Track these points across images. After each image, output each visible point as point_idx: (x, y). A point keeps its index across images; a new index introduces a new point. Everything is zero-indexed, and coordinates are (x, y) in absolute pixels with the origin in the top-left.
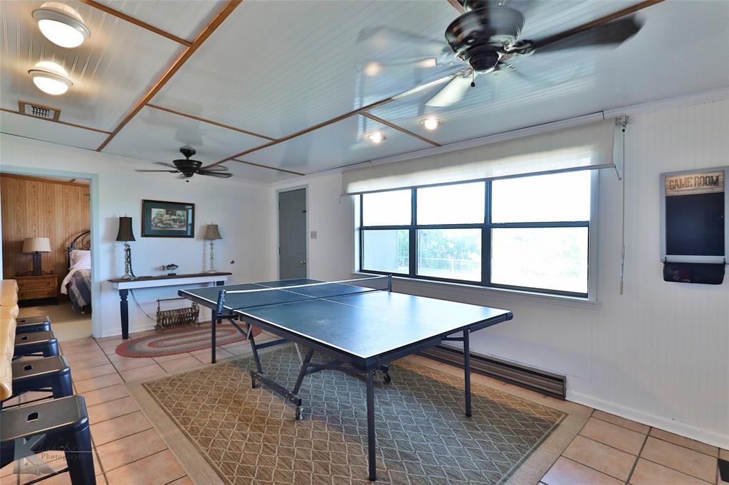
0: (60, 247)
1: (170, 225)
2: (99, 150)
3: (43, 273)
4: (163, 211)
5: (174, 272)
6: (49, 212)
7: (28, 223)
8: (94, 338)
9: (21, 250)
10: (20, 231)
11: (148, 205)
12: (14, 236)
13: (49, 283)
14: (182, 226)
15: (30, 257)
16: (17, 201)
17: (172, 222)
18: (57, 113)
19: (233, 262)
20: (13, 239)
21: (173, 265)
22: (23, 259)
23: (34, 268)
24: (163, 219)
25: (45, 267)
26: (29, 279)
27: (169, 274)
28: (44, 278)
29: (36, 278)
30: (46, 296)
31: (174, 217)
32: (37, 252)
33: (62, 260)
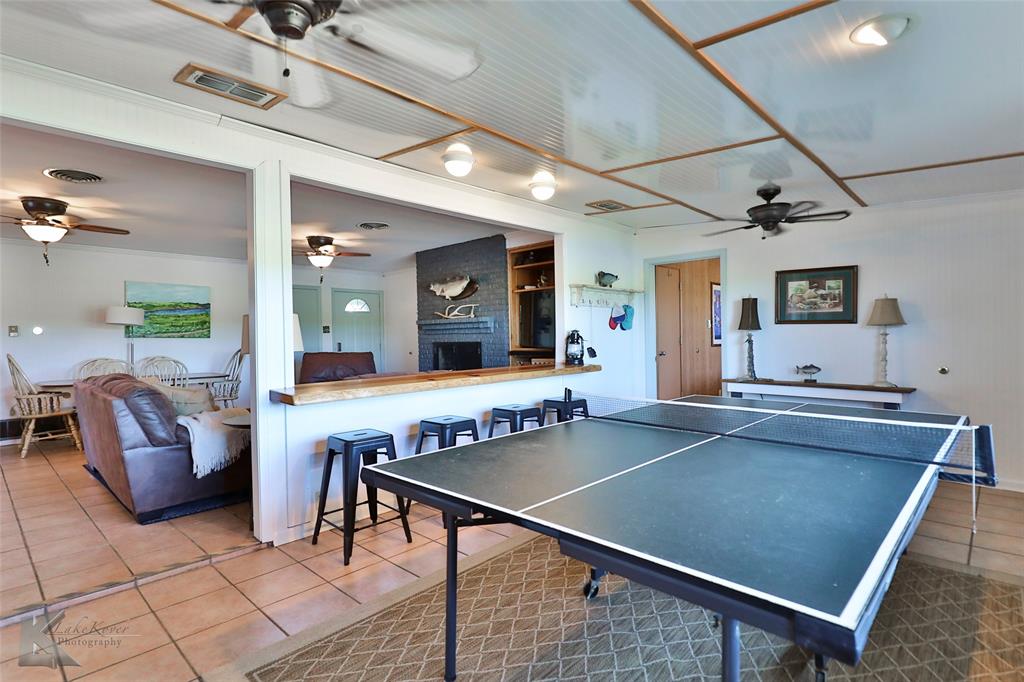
1: (816, 304)
4: (805, 284)
5: (814, 377)
11: (783, 278)
14: (836, 305)
17: (818, 300)
19: (943, 371)
21: (812, 366)
24: (805, 296)
27: (806, 381)
31: (821, 292)
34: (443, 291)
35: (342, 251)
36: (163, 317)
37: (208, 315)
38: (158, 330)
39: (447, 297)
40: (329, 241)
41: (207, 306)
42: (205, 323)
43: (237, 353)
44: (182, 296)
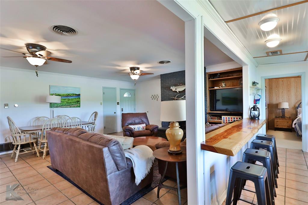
0: (293, 106)
2: (305, 60)
3: (286, 117)
6: (289, 91)
7: (280, 96)
8: (303, 151)
9: (277, 108)
10: (277, 100)
12: (274, 102)
13: (288, 122)
15: (281, 110)
16: (276, 87)
18: (281, 51)
20: (275, 103)
22: (278, 111)
23: (282, 115)
25: (287, 115)
26: (280, 119)
28: (286, 120)
29: (283, 119)
30: (287, 128)
32: (283, 108)
33: (294, 112)
34: (176, 89)
35: (143, 73)
36: (64, 99)
37: (79, 98)
38: (62, 105)
39: (178, 92)
40: (138, 69)
41: (79, 95)
42: (79, 101)
43: (93, 113)
44: (70, 91)
